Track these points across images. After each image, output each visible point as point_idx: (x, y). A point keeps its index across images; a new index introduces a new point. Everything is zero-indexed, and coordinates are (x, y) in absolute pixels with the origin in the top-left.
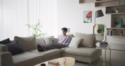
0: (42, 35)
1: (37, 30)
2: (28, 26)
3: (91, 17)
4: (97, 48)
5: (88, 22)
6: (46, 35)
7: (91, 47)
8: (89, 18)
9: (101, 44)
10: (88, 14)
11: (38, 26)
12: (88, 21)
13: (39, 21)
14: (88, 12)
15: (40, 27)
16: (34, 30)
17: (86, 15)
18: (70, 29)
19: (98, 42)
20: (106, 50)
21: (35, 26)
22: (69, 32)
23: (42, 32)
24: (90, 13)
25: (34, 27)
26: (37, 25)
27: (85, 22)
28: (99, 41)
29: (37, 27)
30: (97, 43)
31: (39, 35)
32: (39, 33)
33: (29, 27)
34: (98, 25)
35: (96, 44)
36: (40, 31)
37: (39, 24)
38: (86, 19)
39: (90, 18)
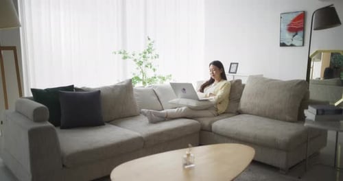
0: (160, 80)
1: (146, 66)
2: (122, 56)
3: (303, 29)
4: (306, 125)
5: (292, 45)
6: (170, 79)
7: (291, 119)
8: (297, 34)
9: (320, 112)
10: (294, 20)
11: (147, 55)
12: (293, 43)
13: (149, 42)
14: (295, 16)
15: (152, 58)
16: (137, 66)
17: (289, 22)
18: (237, 64)
19: (309, 107)
20: (339, 133)
21: (140, 54)
22: (235, 73)
23: (158, 73)
24: (302, 17)
25: (137, 57)
26: (145, 53)
27: (283, 45)
28: (314, 103)
29: (144, 57)
30: (307, 108)
31: (150, 81)
32: (150, 74)
33: (125, 58)
34: (332, 54)
35: (306, 112)
36: (154, 70)
37: (149, 50)
38: (288, 37)
39: (300, 33)
